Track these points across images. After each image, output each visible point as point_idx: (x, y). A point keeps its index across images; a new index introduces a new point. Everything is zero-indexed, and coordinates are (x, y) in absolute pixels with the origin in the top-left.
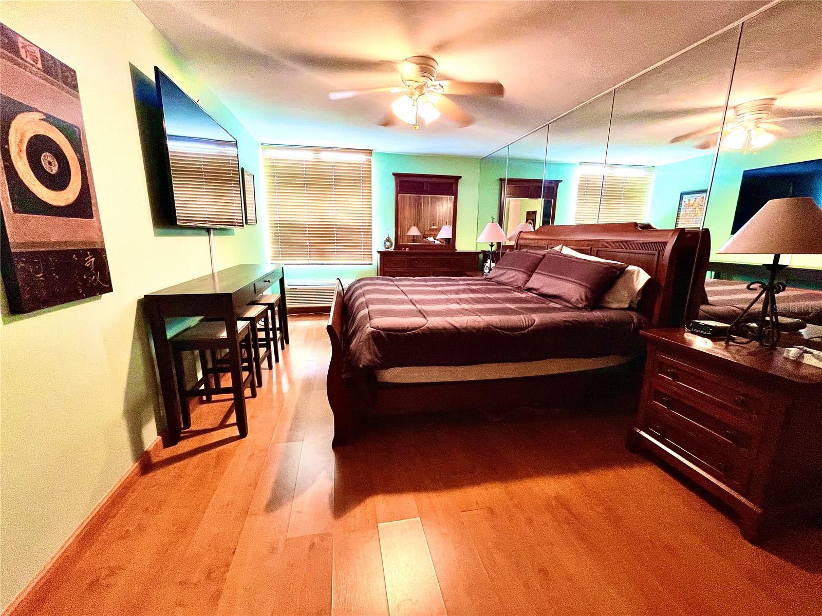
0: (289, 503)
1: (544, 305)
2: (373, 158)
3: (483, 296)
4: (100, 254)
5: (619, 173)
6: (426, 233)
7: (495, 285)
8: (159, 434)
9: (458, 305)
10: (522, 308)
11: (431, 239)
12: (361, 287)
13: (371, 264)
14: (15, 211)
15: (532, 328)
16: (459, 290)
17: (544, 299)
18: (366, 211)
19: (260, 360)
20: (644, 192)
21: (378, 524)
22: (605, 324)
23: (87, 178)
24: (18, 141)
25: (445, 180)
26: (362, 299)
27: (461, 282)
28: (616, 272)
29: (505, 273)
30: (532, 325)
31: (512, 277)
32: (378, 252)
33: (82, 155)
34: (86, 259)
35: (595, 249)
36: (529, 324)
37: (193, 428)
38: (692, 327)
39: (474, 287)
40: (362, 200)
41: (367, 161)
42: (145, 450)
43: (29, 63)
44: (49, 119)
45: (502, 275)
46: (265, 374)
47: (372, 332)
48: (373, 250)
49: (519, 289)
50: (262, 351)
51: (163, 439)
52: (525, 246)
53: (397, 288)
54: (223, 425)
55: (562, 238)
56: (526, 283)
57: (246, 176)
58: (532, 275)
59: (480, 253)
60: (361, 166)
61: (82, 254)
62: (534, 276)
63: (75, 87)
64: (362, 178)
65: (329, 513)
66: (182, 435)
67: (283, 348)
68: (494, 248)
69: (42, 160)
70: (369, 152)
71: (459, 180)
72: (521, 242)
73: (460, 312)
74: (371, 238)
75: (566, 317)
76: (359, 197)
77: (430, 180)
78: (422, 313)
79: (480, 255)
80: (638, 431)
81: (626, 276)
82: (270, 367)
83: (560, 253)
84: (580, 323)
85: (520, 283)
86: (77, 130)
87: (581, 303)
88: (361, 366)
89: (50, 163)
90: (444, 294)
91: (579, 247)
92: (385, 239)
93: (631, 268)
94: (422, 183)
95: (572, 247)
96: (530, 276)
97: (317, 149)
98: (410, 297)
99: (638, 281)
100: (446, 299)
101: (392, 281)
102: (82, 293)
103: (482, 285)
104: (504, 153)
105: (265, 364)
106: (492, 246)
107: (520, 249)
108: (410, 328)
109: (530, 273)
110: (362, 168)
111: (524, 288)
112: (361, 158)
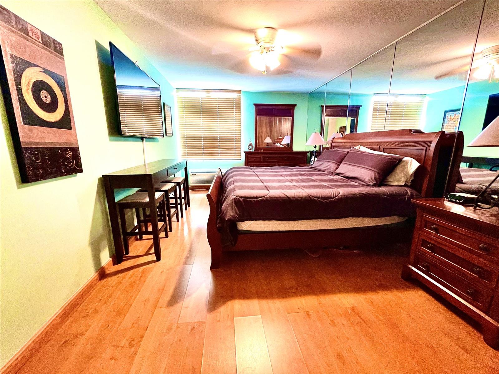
0: (181, 302)
1: (347, 184)
2: (242, 96)
3: (308, 177)
4: (75, 151)
5: (401, 100)
6: (275, 141)
7: (316, 171)
8: (110, 257)
9: (291, 183)
10: (331, 185)
11: (278, 145)
12: (232, 172)
13: (241, 160)
14: (24, 124)
15: (338, 197)
16: (292, 174)
17: (347, 180)
18: (237, 127)
19: (171, 216)
20: (418, 111)
21: (235, 318)
22: (387, 195)
23: (68, 106)
24: (26, 83)
25: (287, 108)
26: (232, 179)
27: (294, 170)
28: (396, 162)
29: (322, 164)
30: (337, 196)
31: (327, 166)
32: (244, 152)
33: (65, 93)
34: (67, 153)
35: (382, 148)
36: (334, 195)
37: (130, 254)
38: (449, 198)
39: (302, 173)
40: (235, 121)
41: (238, 97)
42: (102, 266)
43: (34, 39)
44: (46, 71)
45: (321, 165)
46: (174, 224)
47: (235, 199)
48: (241, 151)
49: (331, 173)
50: (173, 211)
51: (113, 260)
52: (336, 147)
53: (254, 173)
54: (147, 254)
55: (361, 141)
56: (336, 170)
57: (166, 108)
58: (340, 165)
59: (308, 152)
60: (234, 100)
61: (65, 150)
62: (341, 165)
63: (61, 53)
64: (235, 107)
65: (205, 310)
66: (123, 258)
67: (186, 209)
68: (317, 149)
69: (41, 95)
70: (239, 91)
71: (295, 107)
72: (334, 144)
73: (290, 187)
74: (240, 143)
75: (361, 191)
76: (233, 119)
77: (277, 108)
78: (267, 188)
79: (308, 153)
80: (410, 266)
81: (403, 164)
82: (178, 220)
83: (358, 150)
84: (371, 194)
85: (332, 170)
86: (62, 78)
87: (372, 182)
88: (226, 219)
89: (46, 97)
90: (283, 177)
91: (371, 147)
92: (249, 144)
93: (406, 159)
94: (272, 109)
95: (367, 147)
96: (339, 165)
97: (208, 90)
98: (261, 178)
99: (411, 167)
100: (283, 180)
101: (251, 169)
102: (64, 172)
103: (307, 171)
104: (323, 89)
105: (174, 218)
106: (315, 147)
107: (333, 149)
108: (258, 197)
109: (339, 164)
110: (235, 101)
111: (335, 173)
112: (235, 95)
